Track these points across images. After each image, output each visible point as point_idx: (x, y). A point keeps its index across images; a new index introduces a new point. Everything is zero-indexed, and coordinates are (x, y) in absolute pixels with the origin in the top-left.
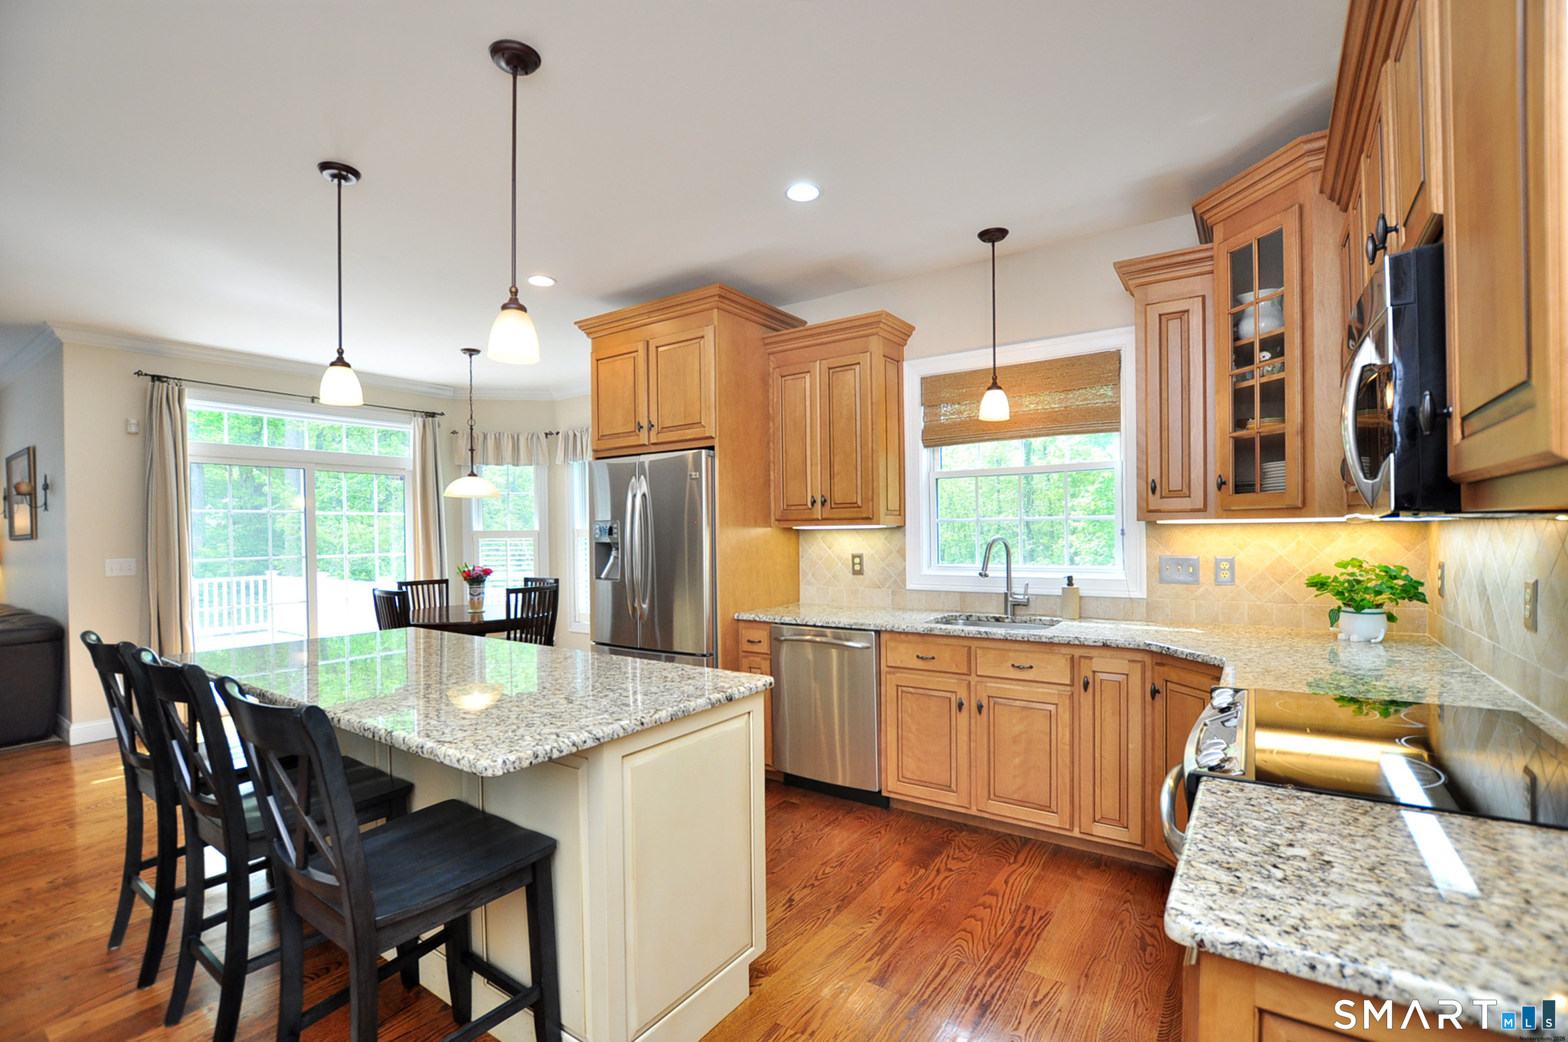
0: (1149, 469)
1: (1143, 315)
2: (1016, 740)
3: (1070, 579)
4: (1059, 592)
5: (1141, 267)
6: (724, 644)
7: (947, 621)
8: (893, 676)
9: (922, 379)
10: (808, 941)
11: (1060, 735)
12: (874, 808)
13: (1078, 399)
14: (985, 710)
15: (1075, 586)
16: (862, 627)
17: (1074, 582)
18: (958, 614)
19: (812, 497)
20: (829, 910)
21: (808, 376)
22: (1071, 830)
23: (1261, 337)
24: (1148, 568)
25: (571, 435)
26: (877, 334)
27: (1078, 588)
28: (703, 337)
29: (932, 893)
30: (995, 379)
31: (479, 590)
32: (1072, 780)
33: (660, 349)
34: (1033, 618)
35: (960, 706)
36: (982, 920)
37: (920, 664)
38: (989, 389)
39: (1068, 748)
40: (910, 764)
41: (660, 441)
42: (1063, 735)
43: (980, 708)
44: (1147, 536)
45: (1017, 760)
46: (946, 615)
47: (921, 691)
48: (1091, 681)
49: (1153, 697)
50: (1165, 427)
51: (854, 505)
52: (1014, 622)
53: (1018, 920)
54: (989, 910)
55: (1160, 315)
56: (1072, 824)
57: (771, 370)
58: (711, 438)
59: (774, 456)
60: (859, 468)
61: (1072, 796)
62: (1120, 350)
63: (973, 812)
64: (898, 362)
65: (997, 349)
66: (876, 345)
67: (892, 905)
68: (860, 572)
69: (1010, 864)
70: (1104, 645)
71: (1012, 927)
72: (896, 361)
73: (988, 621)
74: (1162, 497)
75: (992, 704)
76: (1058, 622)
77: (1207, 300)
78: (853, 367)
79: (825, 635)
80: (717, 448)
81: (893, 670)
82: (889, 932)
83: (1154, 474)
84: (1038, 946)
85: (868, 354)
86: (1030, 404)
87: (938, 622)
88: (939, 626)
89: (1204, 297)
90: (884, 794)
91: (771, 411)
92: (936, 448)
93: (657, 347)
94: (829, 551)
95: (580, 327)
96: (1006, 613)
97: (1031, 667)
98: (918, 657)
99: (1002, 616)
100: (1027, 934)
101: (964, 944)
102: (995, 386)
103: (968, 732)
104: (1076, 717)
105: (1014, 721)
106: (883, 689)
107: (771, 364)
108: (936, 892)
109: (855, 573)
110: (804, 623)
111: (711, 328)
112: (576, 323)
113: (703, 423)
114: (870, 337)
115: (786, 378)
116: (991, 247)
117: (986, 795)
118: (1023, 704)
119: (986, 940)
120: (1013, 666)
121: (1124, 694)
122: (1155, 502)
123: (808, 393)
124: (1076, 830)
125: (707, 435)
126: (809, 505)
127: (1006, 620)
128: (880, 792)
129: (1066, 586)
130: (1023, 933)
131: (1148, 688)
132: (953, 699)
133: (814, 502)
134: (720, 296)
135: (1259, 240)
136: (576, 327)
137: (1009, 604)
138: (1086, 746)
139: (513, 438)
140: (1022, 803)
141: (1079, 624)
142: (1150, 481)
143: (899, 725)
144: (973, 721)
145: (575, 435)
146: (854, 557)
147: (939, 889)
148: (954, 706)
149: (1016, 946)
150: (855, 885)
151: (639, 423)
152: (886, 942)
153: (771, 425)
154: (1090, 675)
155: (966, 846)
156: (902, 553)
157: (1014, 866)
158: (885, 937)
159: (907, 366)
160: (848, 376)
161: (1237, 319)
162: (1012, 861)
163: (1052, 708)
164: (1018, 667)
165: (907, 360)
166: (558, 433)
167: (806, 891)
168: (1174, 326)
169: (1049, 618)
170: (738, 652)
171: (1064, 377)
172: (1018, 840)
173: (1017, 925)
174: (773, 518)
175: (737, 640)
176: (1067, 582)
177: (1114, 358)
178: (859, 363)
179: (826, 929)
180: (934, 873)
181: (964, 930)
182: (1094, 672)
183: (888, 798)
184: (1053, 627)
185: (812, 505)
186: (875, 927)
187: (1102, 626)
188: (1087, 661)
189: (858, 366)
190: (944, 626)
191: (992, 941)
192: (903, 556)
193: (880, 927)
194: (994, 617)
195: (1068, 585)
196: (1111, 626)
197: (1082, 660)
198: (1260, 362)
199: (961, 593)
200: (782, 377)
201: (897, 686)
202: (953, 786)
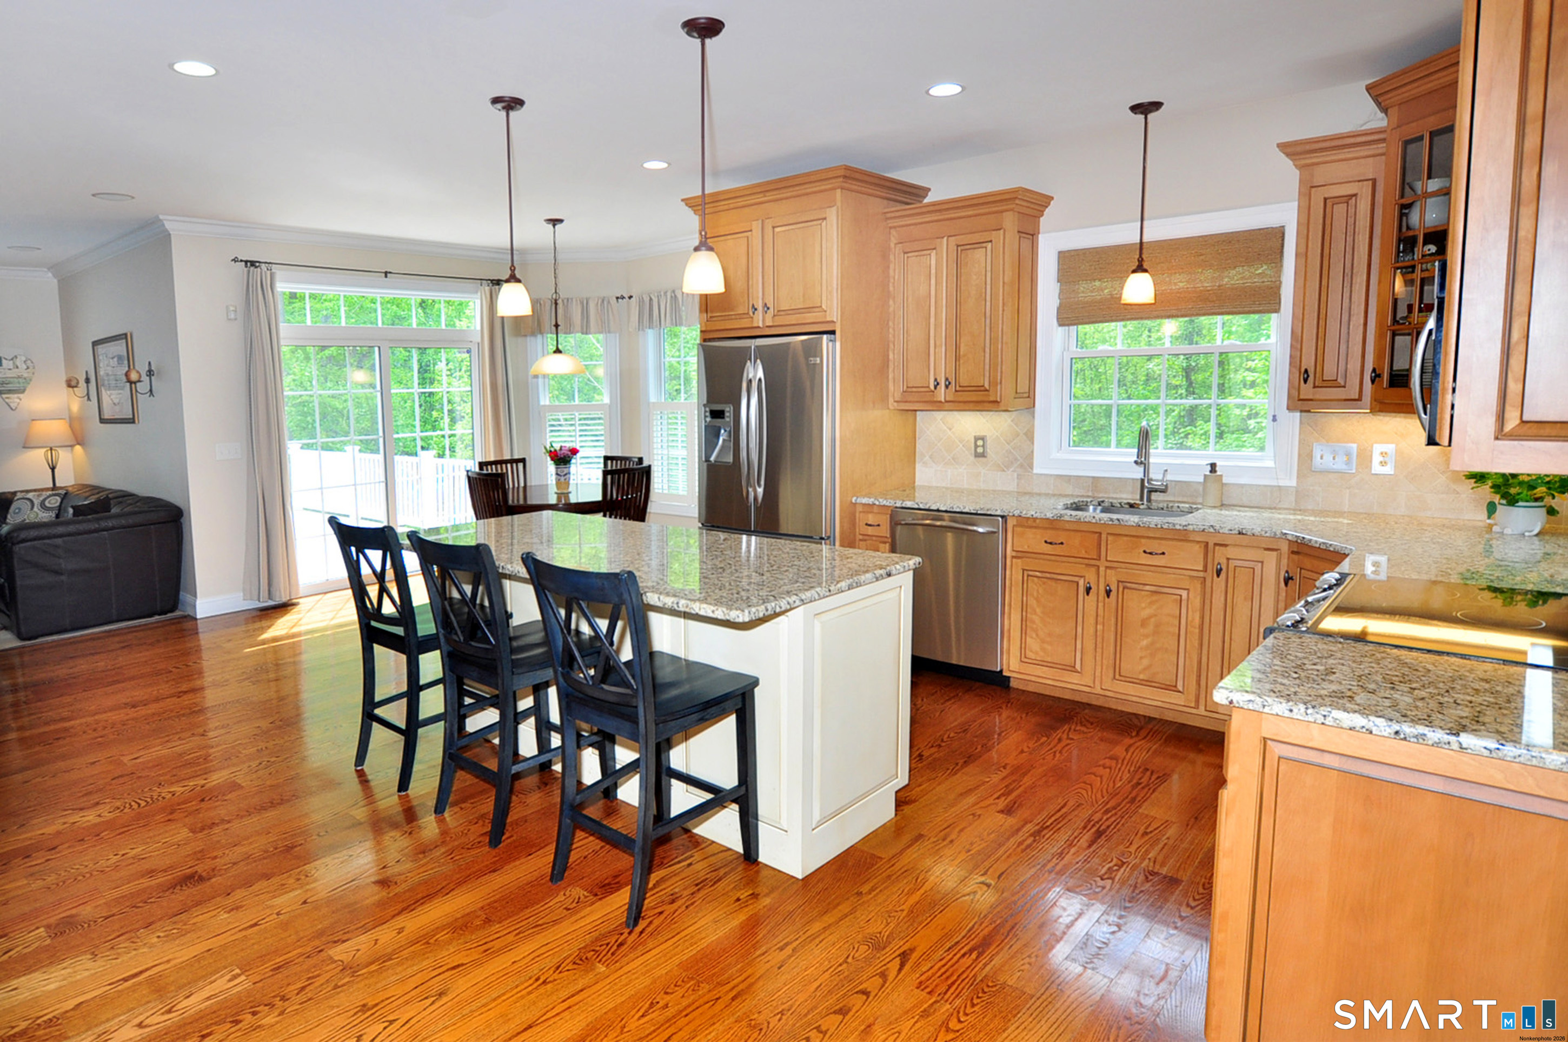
0: (1303, 357)
1: (1307, 198)
2: (1144, 623)
3: (1213, 467)
4: (1201, 479)
5: (1308, 147)
6: (842, 526)
7: (1077, 507)
8: (1019, 561)
9: (1060, 252)
10: (939, 784)
11: (1190, 619)
12: (994, 687)
13: (1235, 277)
14: (1113, 594)
15: (1218, 473)
16: (989, 513)
17: (1217, 469)
18: (1089, 500)
19: (936, 380)
20: (957, 764)
21: (933, 253)
22: (1197, 707)
23: (1426, 231)
24: (1299, 455)
25: (647, 300)
26: (1012, 210)
27: (1221, 476)
28: (825, 219)
29: (1054, 756)
30: (1141, 261)
31: (566, 471)
32: (1200, 662)
33: (777, 230)
34: (1171, 505)
35: (1088, 590)
36: (1101, 777)
37: (1048, 549)
38: (1134, 271)
39: (1197, 631)
40: (1033, 644)
41: (776, 324)
42: (1193, 619)
43: (1108, 593)
44: (1301, 423)
45: (1145, 643)
46: (1076, 500)
47: (1048, 575)
48: (1224, 567)
49: (1286, 584)
50: (1322, 316)
51: (980, 389)
52: (1149, 508)
53: (1137, 777)
54: (1108, 770)
55: (1325, 199)
56: (1197, 701)
57: (892, 245)
58: (833, 322)
59: (894, 336)
60: (987, 350)
61: (1199, 676)
62: (1283, 227)
63: (1098, 690)
64: (1033, 235)
65: (1145, 223)
66: (1010, 221)
67: (1015, 762)
68: (983, 455)
69: (1132, 737)
70: (1240, 533)
71: (1129, 782)
72: (1030, 234)
73: (1122, 507)
74: (1315, 387)
75: (1121, 589)
76: (1197, 509)
77: (1378, 184)
78: (984, 245)
79: (941, 519)
80: (838, 333)
81: (1019, 554)
82: (1014, 781)
83: (1308, 363)
84: (1153, 796)
85: (1002, 232)
86: (1180, 282)
87: (1067, 508)
88: (1069, 512)
89: (1374, 181)
90: (1005, 674)
91: (891, 289)
92: (1071, 328)
93: (774, 227)
94: (950, 433)
95: (687, 204)
96: (1142, 499)
97: (1163, 553)
98: (1046, 542)
99: (1138, 502)
100: (1143, 788)
101: (1084, 792)
102: (1140, 268)
103: (1095, 614)
104: (1208, 602)
105: (1143, 605)
106: (1008, 572)
107: (892, 239)
108: (1058, 755)
109: (977, 455)
110: (927, 507)
111: (834, 210)
112: (683, 200)
113: (824, 307)
114: (1004, 214)
115: (910, 255)
116: (1143, 120)
117: (1111, 675)
118: (1153, 588)
119: (1104, 791)
120: (1145, 552)
121: (1257, 580)
122: (1307, 390)
123: (933, 271)
124: (1202, 708)
125: (828, 319)
126: (932, 387)
127: (1142, 507)
128: (1001, 671)
129: (1208, 473)
130: (1140, 787)
131: (1282, 574)
132: (1081, 582)
133: (937, 385)
134: (845, 177)
135: (1431, 133)
136: (683, 203)
137: (1146, 491)
138: (1217, 630)
139: (582, 303)
140: (1147, 683)
141: (1219, 512)
142: (1303, 370)
143: (1024, 607)
144: (1101, 605)
145: (651, 299)
146: (976, 439)
147: (1060, 752)
148: (1082, 590)
149: (1133, 794)
150: (979, 747)
151: (753, 306)
152: (1011, 787)
153: (891, 302)
154: (1223, 562)
155: (1088, 721)
156: (1030, 436)
157: (1136, 739)
158: (1010, 784)
159: (1042, 239)
160: (979, 254)
161: (1404, 210)
162: (1134, 734)
163: (1184, 594)
164: (1151, 553)
165: (1044, 233)
166: (630, 297)
167: (933, 750)
168: (1340, 210)
169: (1187, 506)
170: (855, 535)
171: (1219, 254)
172: (1142, 719)
173: (1135, 781)
174: (891, 400)
175: (853, 523)
176: (1209, 468)
177: (1279, 234)
178: (991, 241)
179: (957, 776)
180: (1056, 740)
181: (1085, 783)
182: (1228, 559)
183: (1009, 677)
184: (1191, 515)
185: (935, 387)
186: (1001, 777)
187: (1243, 514)
188: (1222, 548)
189: (990, 244)
190: (1074, 513)
191: (1110, 790)
192: (1032, 440)
193: (1003, 779)
194: (1128, 503)
195: (1211, 472)
196: (1252, 514)
197: (1217, 548)
198: (1423, 256)
199: (1093, 478)
200: (905, 253)
201: (1023, 570)
202: (1078, 667)
